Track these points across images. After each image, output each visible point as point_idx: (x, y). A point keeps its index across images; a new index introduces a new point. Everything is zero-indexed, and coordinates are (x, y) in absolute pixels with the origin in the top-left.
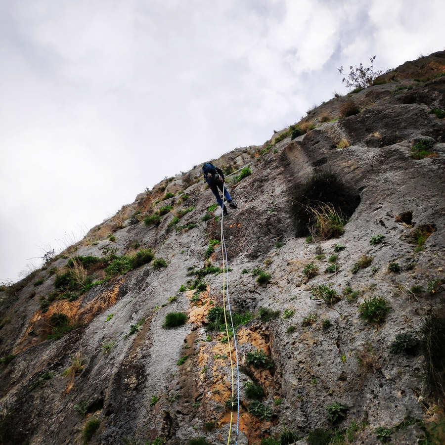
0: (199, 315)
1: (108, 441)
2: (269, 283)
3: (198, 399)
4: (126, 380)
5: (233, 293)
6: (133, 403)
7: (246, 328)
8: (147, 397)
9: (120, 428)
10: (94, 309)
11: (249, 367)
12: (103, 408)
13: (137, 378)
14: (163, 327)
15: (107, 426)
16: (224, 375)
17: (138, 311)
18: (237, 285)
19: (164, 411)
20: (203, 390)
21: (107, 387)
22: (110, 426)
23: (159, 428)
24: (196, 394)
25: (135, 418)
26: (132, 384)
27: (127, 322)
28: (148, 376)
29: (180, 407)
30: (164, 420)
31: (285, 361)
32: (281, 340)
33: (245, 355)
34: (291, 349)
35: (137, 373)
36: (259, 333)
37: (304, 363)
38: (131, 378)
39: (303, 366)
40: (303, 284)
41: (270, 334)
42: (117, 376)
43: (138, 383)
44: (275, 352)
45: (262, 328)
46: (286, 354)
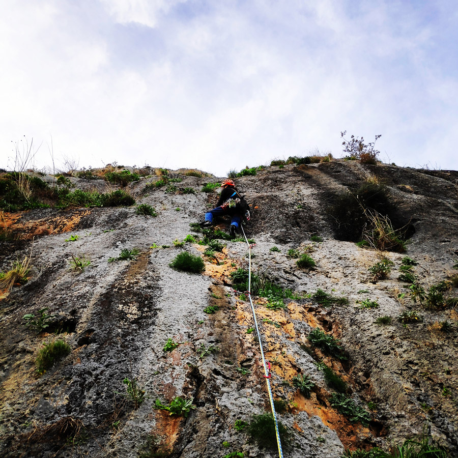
0: (217, 272)
1: (84, 379)
2: (314, 270)
3: (245, 364)
4: (121, 306)
5: (261, 265)
6: (133, 339)
7: (298, 304)
8: (155, 338)
9: (107, 366)
10: (37, 231)
11: (314, 350)
12: (76, 332)
13: (139, 309)
14: (171, 267)
15: (83, 358)
16: (283, 346)
17: (125, 241)
18: (267, 259)
19: (188, 363)
20: (252, 354)
21: (85, 307)
22: (88, 359)
23: (180, 385)
24: (242, 357)
25: (136, 360)
26: (131, 314)
27: (108, 247)
28: (158, 312)
29: (219, 366)
30: (188, 377)
31: (376, 357)
32: (365, 330)
33: (305, 333)
34: (389, 344)
35: (140, 302)
36: (315, 315)
37: (417, 364)
38: (129, 306)
39: (416, 368)
40: (370, 282)
41: (334, 322)
42: (104, 297)
43: (142, 315)
44: (352, 343)
45: (320, 312)
46: (377, 348)
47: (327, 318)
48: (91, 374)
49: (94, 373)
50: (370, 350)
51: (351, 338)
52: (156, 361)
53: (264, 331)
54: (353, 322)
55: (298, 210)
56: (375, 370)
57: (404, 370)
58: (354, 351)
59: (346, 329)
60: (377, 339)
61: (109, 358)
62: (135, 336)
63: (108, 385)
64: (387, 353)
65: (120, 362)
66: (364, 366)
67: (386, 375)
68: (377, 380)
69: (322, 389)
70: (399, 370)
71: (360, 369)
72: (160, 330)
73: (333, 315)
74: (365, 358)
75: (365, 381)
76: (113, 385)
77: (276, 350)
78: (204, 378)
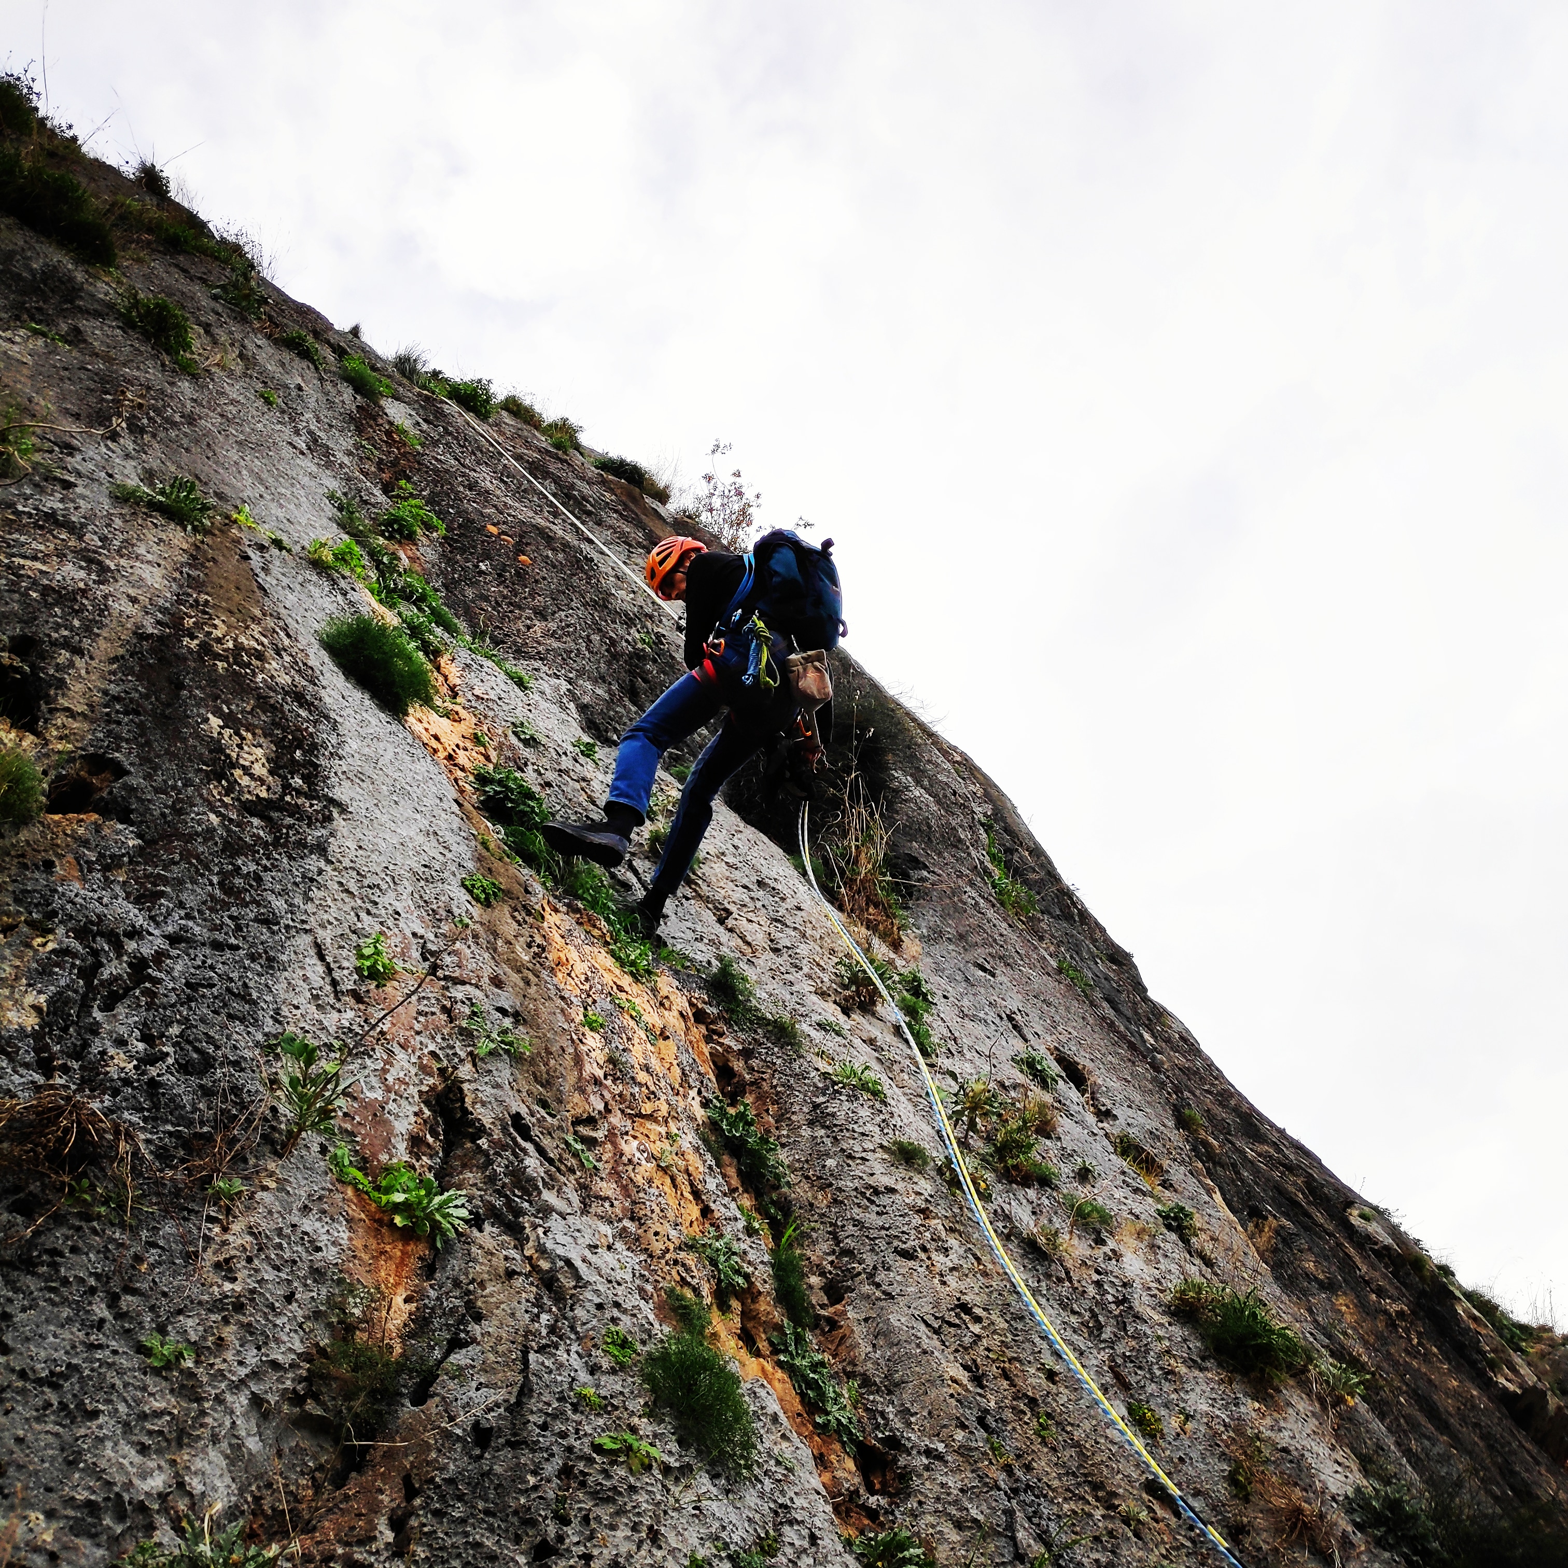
0: (437, 737)
1: (96, 954)
3: (583, 1130)
4: (214, 721)
5: (549, 784)
6: (258, 878)
7: (676, 982)
8: (324, 906)
9: (175, 941)
11: (722, 1157)
12: (43, 737)
13: (275, 768)
14: (322, 643)
15: (90, 866)
16: (670, 1114)
18: (566, 772)
19: (433, 1055)
20: (602, 1106)
21: (80, 652)
22: (109, 880)
23: (400, 1120)
24: (577, 1103)
25: (270, 961)
26: (246, 770)
28: (335, 812)
29: (525, 1108)
30: (427, 1103)
31: (872, 1250)
32: (850, 1157)
33: (699, 1092)
34: (916, 1228)
35: (278, 743)
36: (708, 1039)
37: (978, 1320)
38: (243, 738)
39: (976, 1329)
40: (835, 1002)
41: (752, 1084)
42: (152, 650)
43: (282, 798)
44: (807, 1178)
45: (721, 1035)
46: (883, 1228)
47: (738, 1065)
48: (119, 949)
49: (131, 946)
50: (858, 1223)
51: (807, 1161)
52: (332, 1000)
53: (629, 1039)
54: (819, 1117)
55: (640, 646)
56: (867, 1289)
57: (951, 1324)
58: (811, 1205)
59: (794, 1129)
60: (885, 1200)
61: (182, 913)
62: (266, 869)
63: (187, 1020)
64: (908, 1255)
65: (218, 946)
66: (832, 1263)
67: (898, 1318)
68: (866, 1320)
69: (762, 1298)
70: (936, 1318)
71: (818, 1266)
72: (341, 884)
73: (755, 1063)
74: (838, 1242)
75: (823, 1306)
76: (202, 1027)
77: (656, 1121)
78: (482, 1131)
